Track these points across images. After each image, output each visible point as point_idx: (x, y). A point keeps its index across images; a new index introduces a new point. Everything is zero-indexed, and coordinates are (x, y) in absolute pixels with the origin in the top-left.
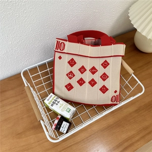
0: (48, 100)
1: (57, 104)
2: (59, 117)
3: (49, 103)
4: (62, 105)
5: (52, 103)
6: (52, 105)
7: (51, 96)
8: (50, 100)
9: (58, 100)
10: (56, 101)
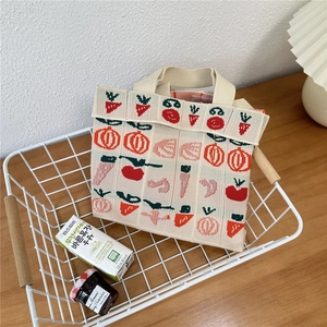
0: (65, 233)
1: (87, 243)
2: (90, 272)
3: (68, 241)
4: (99, 244)
5: (74, 240)
6: (75, 246)
7: (73, 222)
8: (69, 234)
9: (90, 232)
10: (84, 234)
